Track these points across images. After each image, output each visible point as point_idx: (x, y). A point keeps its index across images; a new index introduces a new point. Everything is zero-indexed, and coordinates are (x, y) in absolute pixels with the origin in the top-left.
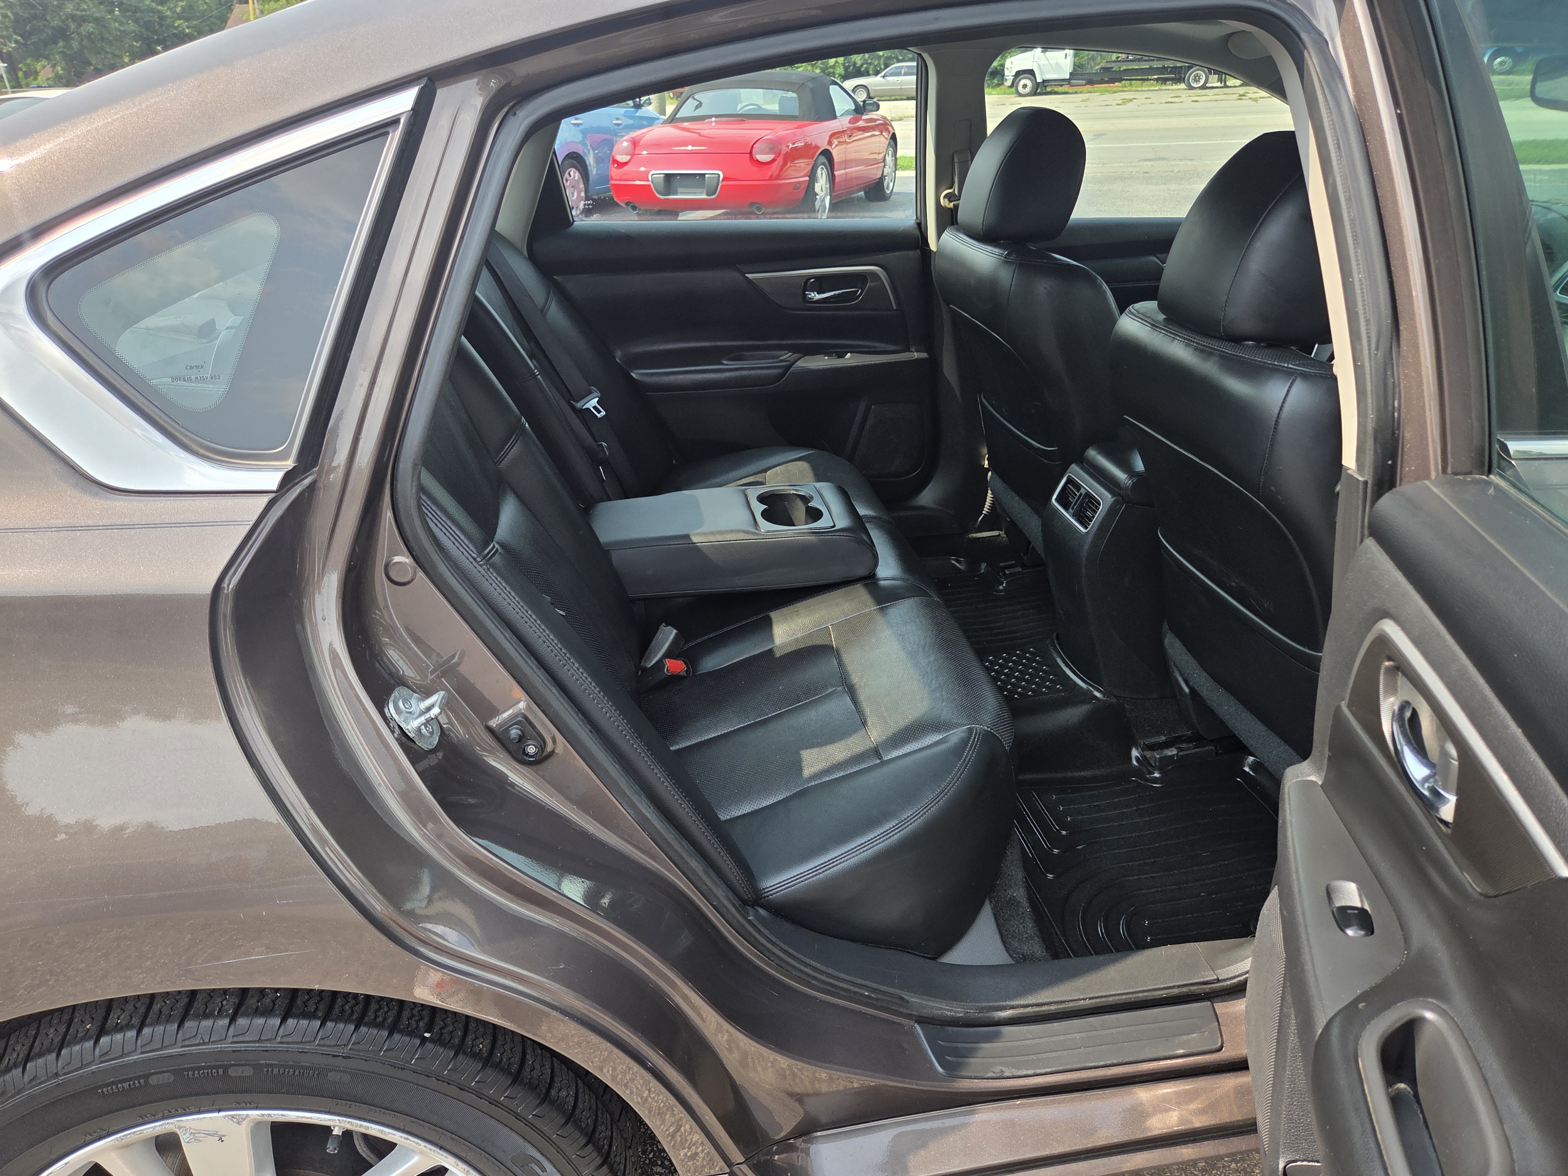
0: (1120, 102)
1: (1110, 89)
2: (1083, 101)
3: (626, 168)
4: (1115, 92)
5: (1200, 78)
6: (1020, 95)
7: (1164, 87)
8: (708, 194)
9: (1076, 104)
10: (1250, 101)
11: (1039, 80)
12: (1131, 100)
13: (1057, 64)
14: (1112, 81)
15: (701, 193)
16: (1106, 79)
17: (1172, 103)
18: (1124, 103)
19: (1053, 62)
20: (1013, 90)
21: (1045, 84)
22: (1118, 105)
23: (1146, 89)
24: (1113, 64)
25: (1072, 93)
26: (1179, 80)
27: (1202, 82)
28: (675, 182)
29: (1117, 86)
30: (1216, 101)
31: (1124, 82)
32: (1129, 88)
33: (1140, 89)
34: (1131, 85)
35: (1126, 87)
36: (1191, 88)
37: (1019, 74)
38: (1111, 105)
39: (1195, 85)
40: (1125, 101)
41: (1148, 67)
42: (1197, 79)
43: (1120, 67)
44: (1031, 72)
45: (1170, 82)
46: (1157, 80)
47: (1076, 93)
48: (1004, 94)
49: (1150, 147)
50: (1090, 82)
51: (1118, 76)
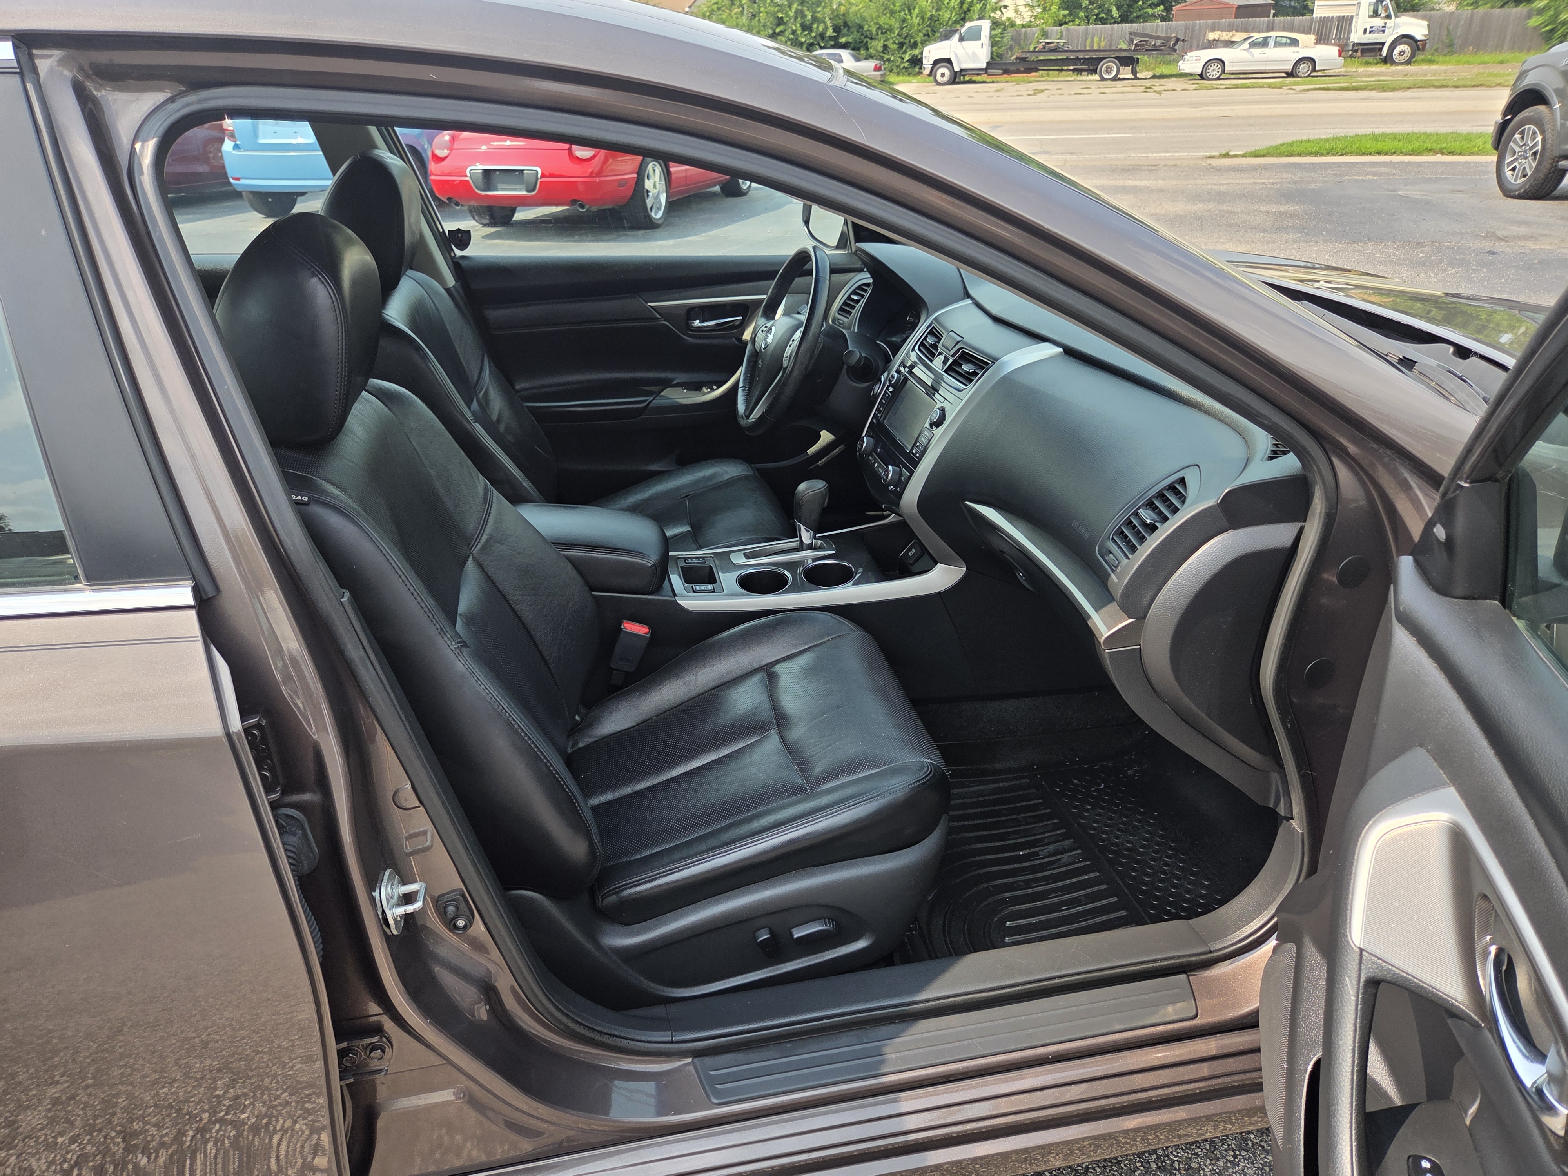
0: (1031, 93)
1: (1026, 78)
2: (997, 91)
3: (444, 163)
4: (1030, 82)
5: (1111, 70)
6: (939, 84)
7: (1079, 78)
8: (528, 191)
9: (989, 94)
10: (1154, 93)
11: (957, 69)
12: (1042, 91)
13: (974, 53)
14: (1028, 71)
15: (521, 190)
16: (1022, 69)
17: (1080, 94)
18: (1035, 94)
19: (970, 52)
20: (931, 78)
21: (963, 73)
22: (1029, 95)
23: (1062, 79)
24: (1028, 55)
25: (989, 83)
26: (1094, 71)
27: (1114, 73)
28: (495, 177)
29: (1035, 76)
30: (1123, 93)
31: (1041, 72)
32: (1045, 78)
33: (1055, 79)
34: (1048, 75)
35: (1043, 77)
36: (1103, 79)
37: (936, 62)
38: (1022, 96)
39: (1106, 76)
40: (1037, 92)
41: (1065, 57)
42: (1108, 71)
43: (1037, 57)
44: (949, 61)
45: (1086, 73)
46: (1074, 70)
47: (993, 82)
48: (924, 82)
49: (1038, 139)
50: (1006, 72)
51: (1033, 66)
